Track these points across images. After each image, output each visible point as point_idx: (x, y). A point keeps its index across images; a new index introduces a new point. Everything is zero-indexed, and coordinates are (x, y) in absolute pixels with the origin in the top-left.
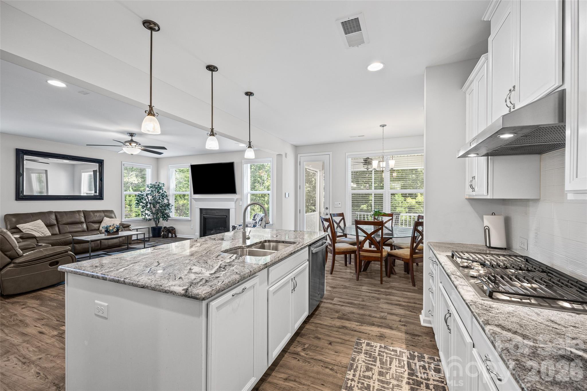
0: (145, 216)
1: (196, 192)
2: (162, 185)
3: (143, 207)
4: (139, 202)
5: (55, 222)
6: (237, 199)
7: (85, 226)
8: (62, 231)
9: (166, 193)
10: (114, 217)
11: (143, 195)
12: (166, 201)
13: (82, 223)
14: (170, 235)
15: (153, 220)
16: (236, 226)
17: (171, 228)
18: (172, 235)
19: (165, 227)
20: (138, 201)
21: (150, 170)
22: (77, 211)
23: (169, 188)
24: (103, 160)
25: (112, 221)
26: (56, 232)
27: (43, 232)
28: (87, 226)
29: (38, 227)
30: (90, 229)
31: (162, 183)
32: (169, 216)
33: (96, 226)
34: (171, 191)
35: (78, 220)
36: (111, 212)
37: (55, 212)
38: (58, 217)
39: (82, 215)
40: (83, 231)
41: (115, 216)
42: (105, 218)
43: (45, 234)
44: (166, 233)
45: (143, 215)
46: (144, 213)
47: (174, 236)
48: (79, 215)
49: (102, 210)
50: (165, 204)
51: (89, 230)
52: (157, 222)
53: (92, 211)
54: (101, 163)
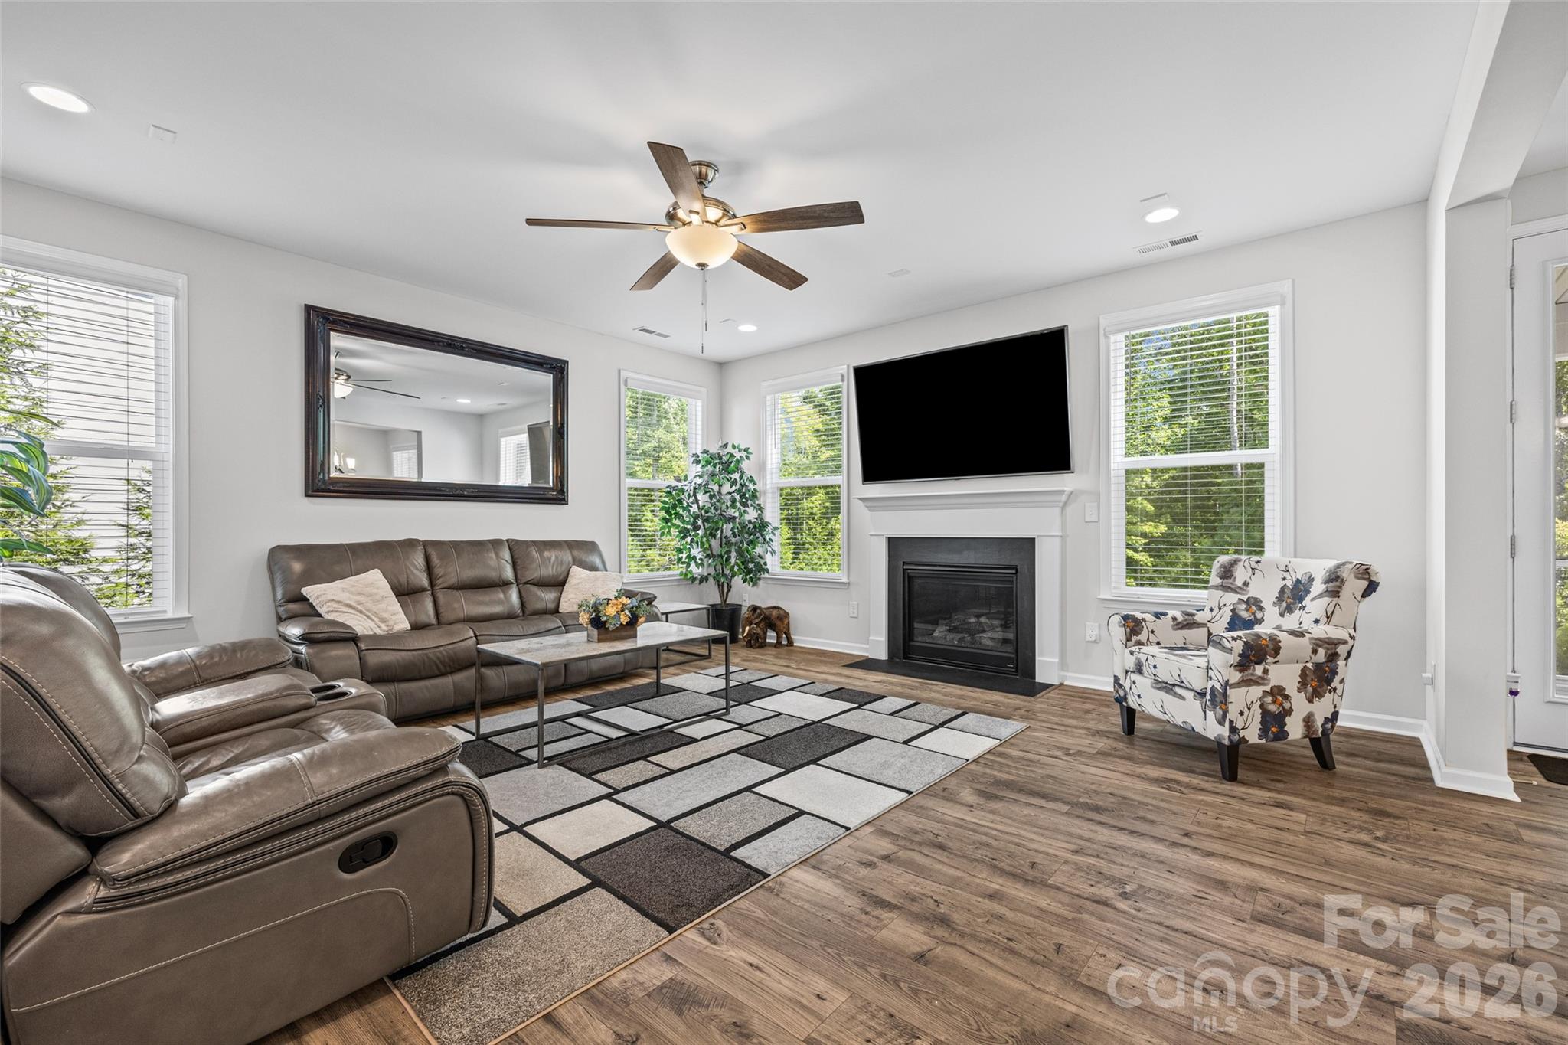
0: (688, 565)
1: (871, 474)
2: (744, 454)
3: (684, 533)
4: (670, 515)
5: (425, 582)
6: (1072, 493)
7: (514, 596)
8: (447, 615)
9: (755, 484)
10: (600, 566)
11: (683, 491)
12: (752, 515)
13: (504, 584)
14: (772, 637)
15: (711, 579)
16: (1139, 615)
17: (775, 613)
18: (779, 638)
19: (754, 609)
20: (667, 512)
21: (699, 403)
22: (490, 541)
23: (762, 467)
24: (567, 362)
25: (597, 579)
26: (429, 616)
27: (385, 615)
28: (521, 597)
29: (370, 595)
30: (530, 608)
31: (743, 447)
32: (761, 569)
33: (547, 597)
34: (768, 477)
35: (493, 575)
36: (591, 547)
37: (426, 544)
38: (435, 560)
39: (506, 555)
40: (510, 616)
41: (603, 562)
42: (575, 569)
43: (391, 623)
44: (759, 631)
45: (683, 563)
46: (684, 555)
47: (785, 642)
48: (497, 555)
49: (566, 542)
50: (750, 522)
51: (527, 613)
52: (726, 590)
53: (535, 543)
54: (558, 369)
